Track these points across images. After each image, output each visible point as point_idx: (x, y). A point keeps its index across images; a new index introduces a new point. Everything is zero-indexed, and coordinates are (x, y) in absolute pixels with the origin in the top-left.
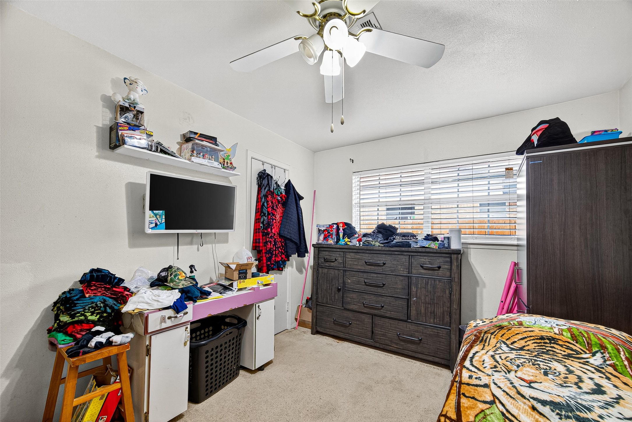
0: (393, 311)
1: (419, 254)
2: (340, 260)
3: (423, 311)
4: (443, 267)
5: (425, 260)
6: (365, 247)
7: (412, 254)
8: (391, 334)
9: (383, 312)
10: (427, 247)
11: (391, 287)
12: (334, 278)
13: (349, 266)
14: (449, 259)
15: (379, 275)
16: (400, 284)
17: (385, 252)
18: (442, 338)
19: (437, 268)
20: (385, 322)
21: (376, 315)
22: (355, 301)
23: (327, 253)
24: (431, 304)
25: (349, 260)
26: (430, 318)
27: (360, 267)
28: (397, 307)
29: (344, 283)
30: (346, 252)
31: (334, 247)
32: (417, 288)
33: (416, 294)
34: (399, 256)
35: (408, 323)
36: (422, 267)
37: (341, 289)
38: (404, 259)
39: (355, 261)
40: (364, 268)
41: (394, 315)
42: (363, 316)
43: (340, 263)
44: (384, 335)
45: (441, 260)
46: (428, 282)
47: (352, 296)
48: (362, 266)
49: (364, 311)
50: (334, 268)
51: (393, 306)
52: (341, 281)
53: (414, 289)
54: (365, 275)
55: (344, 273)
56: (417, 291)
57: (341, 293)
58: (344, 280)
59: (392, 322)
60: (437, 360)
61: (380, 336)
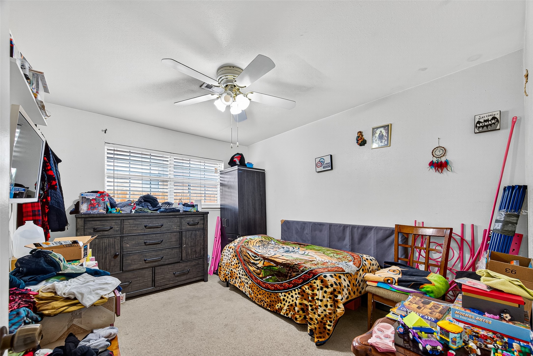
0: (170, 259)
1: (186, 216)
2: (117, 228)
3: (190, 252)
4: (200, 222)
5: (190, 220)
6: (138, 214)
7: (182, 216)
8: (168, 275)
9: (163, 262)
10: (189, 211)
11: (168, 242)
12: (108, 246)
13: (127, 232)
14: (203, 218)
15: (157, 235)
16: (174, 239)
17: (162, 217)
18: (200, 264)
19: (197, 224)
20: (164, 268)
21: (155, 267)
22: (136, 261)
23: (98, 223)
24: (194, 246)
25: (128, 227)
26: (194, 255)
27: (139, 232)
28: (173, 254)
29: (121, 248)
30: (123, 220)
31: (106, 216)
32: (186, 238)
33: (186, 242)
34: (173, 219)
35: (180, 263)
36: (188, 224)
37: (118, 255)
38: (176, 220)
39: (134, 227)
40: (144, 232)
41: (172, 261)
42: (144, 271)
43: (117, 231)
44: (163, 278)
45: (199, 218)
46: (192, 233)
47: (132, 257)
48: (142, 230)
49: (145, 267)
50: (108, 237)
51: (170, 255)
52: (118, 247)
53: (184, 239)
54: (145, 237)
55: (122, 239)
56: (186, 240)
57: (118, 259)
58: (122, 245)
59: (169, 266)
60: (197, 279)
61: (160, 281)
